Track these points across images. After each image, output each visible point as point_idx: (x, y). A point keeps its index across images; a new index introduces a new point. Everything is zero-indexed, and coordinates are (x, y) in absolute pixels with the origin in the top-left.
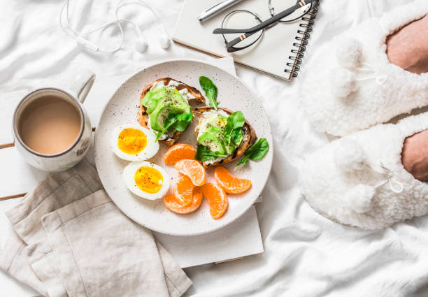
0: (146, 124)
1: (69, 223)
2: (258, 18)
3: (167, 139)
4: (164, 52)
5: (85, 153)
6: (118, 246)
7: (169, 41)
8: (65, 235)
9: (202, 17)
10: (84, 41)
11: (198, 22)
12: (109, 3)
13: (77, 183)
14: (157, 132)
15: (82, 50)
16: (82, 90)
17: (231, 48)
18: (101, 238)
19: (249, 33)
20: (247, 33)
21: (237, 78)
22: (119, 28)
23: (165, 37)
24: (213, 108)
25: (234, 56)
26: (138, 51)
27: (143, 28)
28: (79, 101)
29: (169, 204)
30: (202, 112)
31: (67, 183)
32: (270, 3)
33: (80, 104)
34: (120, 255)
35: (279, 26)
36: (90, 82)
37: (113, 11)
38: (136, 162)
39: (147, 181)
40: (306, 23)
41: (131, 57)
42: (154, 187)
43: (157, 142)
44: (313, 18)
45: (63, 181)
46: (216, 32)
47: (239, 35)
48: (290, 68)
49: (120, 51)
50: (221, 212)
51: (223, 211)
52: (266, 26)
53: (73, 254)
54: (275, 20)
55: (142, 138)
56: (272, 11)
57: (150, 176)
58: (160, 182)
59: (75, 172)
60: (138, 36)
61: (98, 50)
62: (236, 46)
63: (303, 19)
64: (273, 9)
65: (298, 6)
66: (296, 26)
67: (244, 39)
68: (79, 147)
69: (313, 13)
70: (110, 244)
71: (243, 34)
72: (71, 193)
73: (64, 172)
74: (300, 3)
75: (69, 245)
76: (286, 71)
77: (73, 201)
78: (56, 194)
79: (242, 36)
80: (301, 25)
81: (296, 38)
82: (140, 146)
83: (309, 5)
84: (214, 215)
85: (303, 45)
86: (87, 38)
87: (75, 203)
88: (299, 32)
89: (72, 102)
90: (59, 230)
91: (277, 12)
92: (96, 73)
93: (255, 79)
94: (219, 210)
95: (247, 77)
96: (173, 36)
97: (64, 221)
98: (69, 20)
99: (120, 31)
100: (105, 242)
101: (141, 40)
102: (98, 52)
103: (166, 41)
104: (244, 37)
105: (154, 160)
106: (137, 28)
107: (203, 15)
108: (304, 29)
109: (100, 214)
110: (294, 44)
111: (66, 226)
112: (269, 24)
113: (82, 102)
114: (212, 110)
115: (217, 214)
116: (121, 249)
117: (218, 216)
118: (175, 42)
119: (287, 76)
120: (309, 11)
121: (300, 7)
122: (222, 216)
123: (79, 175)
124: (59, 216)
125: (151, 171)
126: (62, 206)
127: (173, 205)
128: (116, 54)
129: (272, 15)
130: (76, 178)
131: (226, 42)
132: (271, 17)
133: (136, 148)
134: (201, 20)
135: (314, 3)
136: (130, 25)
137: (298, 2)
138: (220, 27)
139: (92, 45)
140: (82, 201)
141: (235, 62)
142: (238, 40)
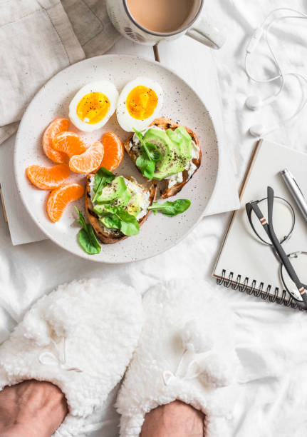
0: (156, 125)
1: (46, 18)
2: (285, 238)
3: (133, 143)
4: (245, 130)
5: (128, 37)
6: (19, 76)
7: (259, 136)
8: (32, 13)
9: (287, 174)
10: (258, 36)
11: (280, 170)
12: (303, 66)
13: (94, 27)
14: (143, 134)
15: (249, 34)
16: (201, 33)
17: (250, 208)
18: (29, 55)
19: (269, 229)
20: (268, 226)
21: (201, 218)
22: (274, 77)
23: (263, 131)
24: (151, 205)
25: (241, 211)
26: (247, 99)
27: (274, 105)
28: (188, 30)
29: (59, 122)
30: (150, 192)
31: (93, 16)
32: (303, 253)
33: (185, 31)
34: (9, 77)
35: (277, 264)
36: (210, 43)
37: (293, 70)
38: (117, 100)
39: (93, 105)
40: (280, 295)
41: (240, 91)
42: (83, 111)
43: (133, 131)
44: (286, 303)
45: (96, 11)
46: (270, 191)
47: (266, 216)
48: (227, 276)
49: (247, 77)
50: (32, 177)
51: (34, 181)
52: (276, 248)
53: (10, 22)
54: (283, 259)
55: (142, 115)
56: (294, 256)
57: (96, 110)
58: (87, 119)
59: (106, 26)
60: (265, 99)
61: (248, 52)
62: (253, 213)
63: (284, 291)
64: (296, 257)
65: (299, 285)
66: (275, 283)
67: (262, 222)
68: (135, 30)
69: (291, 303)
70: (22, 65)
71: (267, 222)
72: (81, 21)
73: (107, 12)
74: (303, 288)
75: (21, 18)
76: (224, 271)
77: (73, 23)
78: (80, 3)
79: (265, 220)
80: (277, 289)
81: (262, 284)
82: (134, 110)
83: (301, 299)
84: (31, 169)
85: (254, 292)
86: (262, 39)
87: (69, 24)
88: (269, 286)
89: (187, 23)
90: (38, 7)
91: (293, 261)
92: (220, 50)
93: (215, 235)
94: (36, 176)
95: (217, 227)
96: (265, 140)
97: (49, 11)
98: (283, 18)
99: (270, 78)
100: (24, 60)
101: (260, 104)
102: (246, 53)
103: (259, 132)
104: (264, 223)
105: (113, 121)
106: (274, 98)
107: (289, 176)
108: (272, 292)
109: (57, 54)
110: (254, 281)
111: (43, 14)
112: (278, 252)
113: (187, 34)
114: (149, 202)
115: (32, 172)
116: (15, 78)
117: (30, 172)
118: (258, 143)
119: (218, 272)
120: (294, 298)
121: (299, 288)
122: (28, 178)
123: (103, 30)
124: (54, 6)
125: (102, 114)
126: (67, 10)
127: (57, 127)
128: (243, 74)
129: (289, 256)
130: (99, 27)
131: (258, 202)
132: (287, 254)
133: (133, 104)
134: (284, 172)
135: (303, 304)
136: (277, 89)
137: (304, 286)
138: (275, 196)
139: (254, 45)
140: (71, 32)
141: (234, 212)
142: (260, 216)
